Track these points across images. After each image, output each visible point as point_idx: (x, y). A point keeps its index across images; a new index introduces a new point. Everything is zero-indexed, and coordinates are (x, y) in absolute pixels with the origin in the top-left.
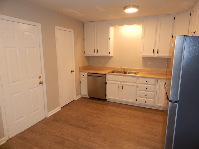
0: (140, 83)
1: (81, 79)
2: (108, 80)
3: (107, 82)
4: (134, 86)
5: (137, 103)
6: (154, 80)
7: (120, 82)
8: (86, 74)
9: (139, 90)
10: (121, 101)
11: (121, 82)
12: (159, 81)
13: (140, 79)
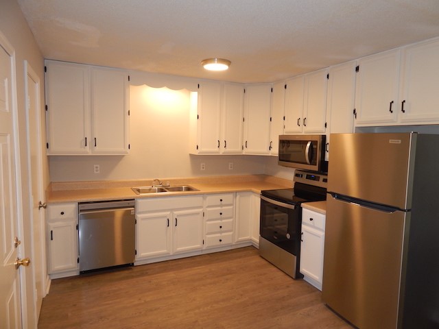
0: (209, 207)
1: (51, 224)
2: (140, 213)
3: (139, 216)
4: (198, 214)
5: (205, 247)
6: (231, 196)
7: (168, 213)
8: (71, 208)
9: (208, 220)
10: (171, 254)
11: (172, 210)
12: (238, 197)
13: (209, 198)
